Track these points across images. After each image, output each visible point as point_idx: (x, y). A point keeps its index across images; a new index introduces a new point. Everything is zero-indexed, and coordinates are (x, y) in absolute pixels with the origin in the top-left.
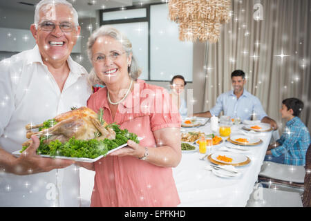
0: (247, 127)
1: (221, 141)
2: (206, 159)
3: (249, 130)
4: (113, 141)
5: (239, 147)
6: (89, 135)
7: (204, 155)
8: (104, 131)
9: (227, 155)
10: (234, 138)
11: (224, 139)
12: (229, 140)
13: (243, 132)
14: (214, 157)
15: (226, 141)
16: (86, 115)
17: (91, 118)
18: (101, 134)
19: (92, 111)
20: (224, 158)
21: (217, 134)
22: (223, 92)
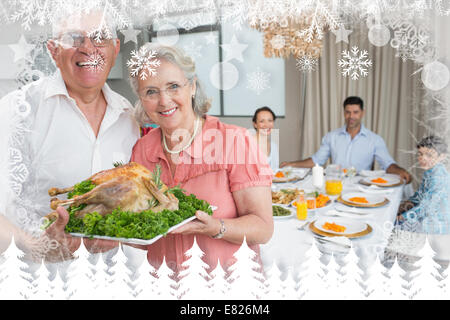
0: (366, 180)
1: (329, 202)
2: (307, 227)
3: (369, 185)
4: (176, 212)
5: (354, 210)
6: (141, 205)
7: (304, 223)
8: (163, 198)
9: (338, 221)
10: (347, 197)
11: (332, 198)
12: (339, 200)
13: (360, 187)
14: (319, 226)
15: (336, 201)
16: (136, 175)
17: (144, 180)
18: (158, 202)
19: (144, 169)
20: (333, 226)
21: (322, 191)
22: (329, 130)
